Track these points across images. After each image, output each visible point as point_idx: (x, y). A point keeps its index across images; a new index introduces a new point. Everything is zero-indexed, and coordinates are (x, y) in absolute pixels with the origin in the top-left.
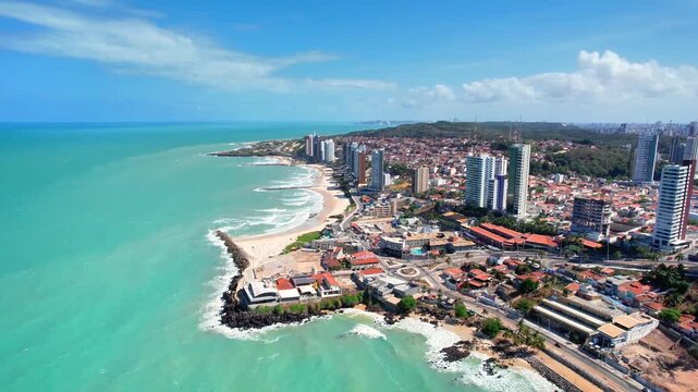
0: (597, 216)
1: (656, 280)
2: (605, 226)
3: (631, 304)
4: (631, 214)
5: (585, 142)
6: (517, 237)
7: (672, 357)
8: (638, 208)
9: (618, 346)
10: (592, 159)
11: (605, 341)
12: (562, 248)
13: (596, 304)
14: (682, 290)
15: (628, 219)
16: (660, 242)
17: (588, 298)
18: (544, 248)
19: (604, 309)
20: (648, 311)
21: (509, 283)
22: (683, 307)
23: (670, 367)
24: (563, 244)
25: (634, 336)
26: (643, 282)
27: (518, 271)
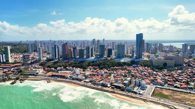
0: (28, 58)
1: (41, 65)
2: (30, 60)
3: (39, 68)
4: (33, 57)
5: (15, 46)
6: (12, 65)
7: (46, 72)
8: (34, 56)
9: (39, 73)
10: (19, 49)
11: (37, 73)
12: (23, 65)
13: (34, 70)
14: (45, 65)
15: (33, 58)
16: (40, 60)
17: (33, 69)
18: (20, 66)
19: (35, 70)
20: (41, 68)
21: (16, 72)
22: (45, 67)
23: (46, 74)
24: (23, 64)
25: (41, 72)
26: (39, 65)
27: (17, 70)
